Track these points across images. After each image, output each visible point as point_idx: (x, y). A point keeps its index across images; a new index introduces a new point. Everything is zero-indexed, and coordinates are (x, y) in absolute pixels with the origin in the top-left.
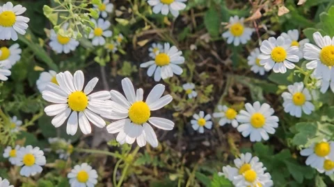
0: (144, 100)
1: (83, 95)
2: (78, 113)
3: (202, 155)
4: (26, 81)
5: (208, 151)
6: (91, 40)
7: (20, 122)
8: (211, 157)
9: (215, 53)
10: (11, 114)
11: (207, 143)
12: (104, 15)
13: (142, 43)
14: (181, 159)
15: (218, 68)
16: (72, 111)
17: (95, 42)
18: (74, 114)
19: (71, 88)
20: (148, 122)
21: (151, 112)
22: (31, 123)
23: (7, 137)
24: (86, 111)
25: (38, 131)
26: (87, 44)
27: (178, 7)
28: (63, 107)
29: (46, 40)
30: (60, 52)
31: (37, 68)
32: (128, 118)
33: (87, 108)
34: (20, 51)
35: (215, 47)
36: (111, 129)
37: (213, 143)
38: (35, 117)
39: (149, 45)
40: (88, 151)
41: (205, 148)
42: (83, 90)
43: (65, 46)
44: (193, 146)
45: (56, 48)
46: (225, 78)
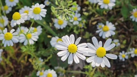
0: (103, 46)
1: (75, 46)
2: (73, 54)
3: (122, 71)
4: (43, 43)
5: (125, 70)
6: (72, 23)
7: (42, 60)
8: (126, 72)
9: (125, 26)
10: (38, 57)
11: (124, 66)
12: (77, 12)
13: (94, 23)
14: (113, 74)
15: (127, 33)
16: (70, 53)
17: (74, 23)
18: (71, 54)
19: (69, 43)
20: (105, 56)
21: (106, 51)
22: (47, 60)
23: (38, 66)
24: (77, 53)
25: (50, 64)
26: (70, 24)
27: (111, 5)
28: (66, 51)
29: (53, 23)
30: (59, 28)
31: (49, 36)
32: (96, 55)
33: (77, 51)
34: (41, 29)
35: (125, 24)
36: (88, 60)
37: (127, 66)
38: (49, 58)
39: (97, 24)
40: (72, 72)
41: (123, 68)
42: (74, 43)
43: (61, 26)
44: (118, 67)
45: (57, 27)
46: (130, 37)
